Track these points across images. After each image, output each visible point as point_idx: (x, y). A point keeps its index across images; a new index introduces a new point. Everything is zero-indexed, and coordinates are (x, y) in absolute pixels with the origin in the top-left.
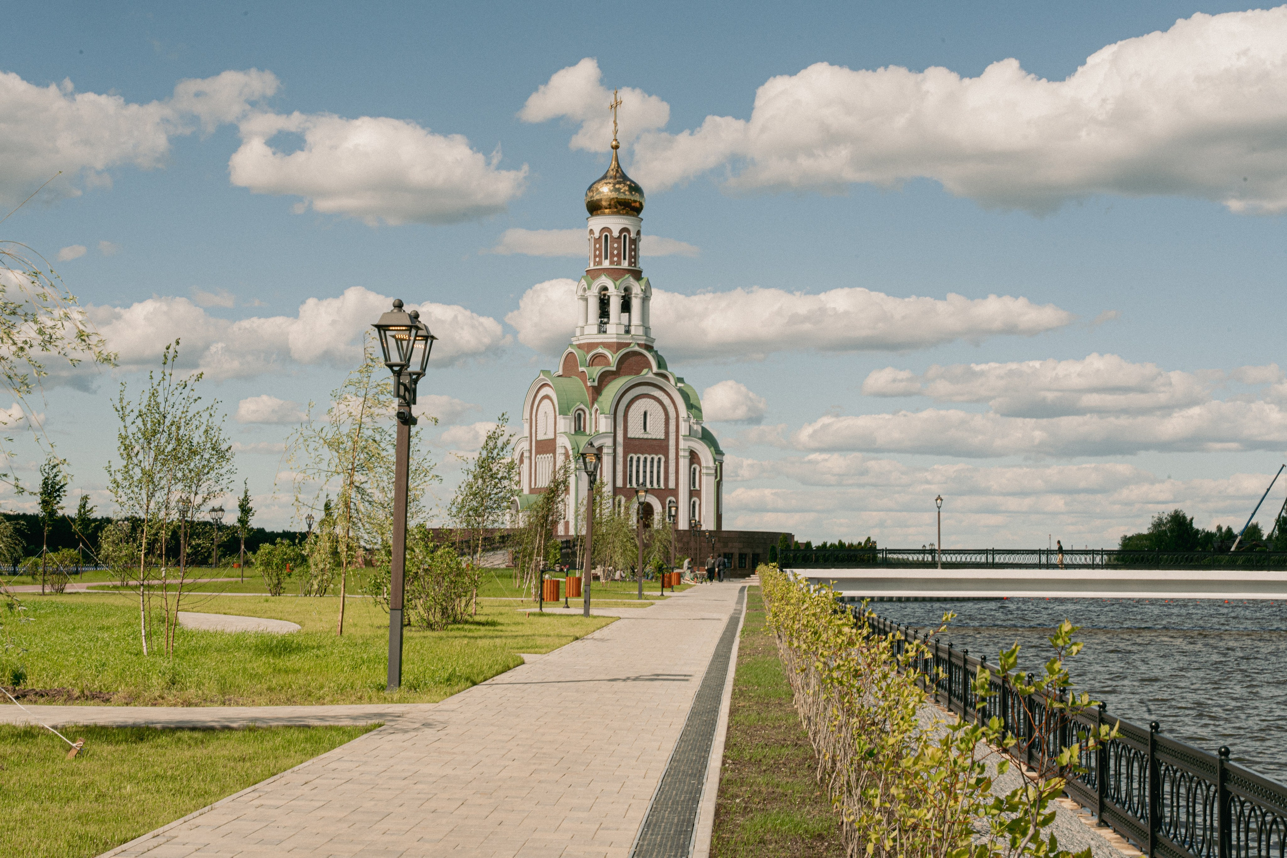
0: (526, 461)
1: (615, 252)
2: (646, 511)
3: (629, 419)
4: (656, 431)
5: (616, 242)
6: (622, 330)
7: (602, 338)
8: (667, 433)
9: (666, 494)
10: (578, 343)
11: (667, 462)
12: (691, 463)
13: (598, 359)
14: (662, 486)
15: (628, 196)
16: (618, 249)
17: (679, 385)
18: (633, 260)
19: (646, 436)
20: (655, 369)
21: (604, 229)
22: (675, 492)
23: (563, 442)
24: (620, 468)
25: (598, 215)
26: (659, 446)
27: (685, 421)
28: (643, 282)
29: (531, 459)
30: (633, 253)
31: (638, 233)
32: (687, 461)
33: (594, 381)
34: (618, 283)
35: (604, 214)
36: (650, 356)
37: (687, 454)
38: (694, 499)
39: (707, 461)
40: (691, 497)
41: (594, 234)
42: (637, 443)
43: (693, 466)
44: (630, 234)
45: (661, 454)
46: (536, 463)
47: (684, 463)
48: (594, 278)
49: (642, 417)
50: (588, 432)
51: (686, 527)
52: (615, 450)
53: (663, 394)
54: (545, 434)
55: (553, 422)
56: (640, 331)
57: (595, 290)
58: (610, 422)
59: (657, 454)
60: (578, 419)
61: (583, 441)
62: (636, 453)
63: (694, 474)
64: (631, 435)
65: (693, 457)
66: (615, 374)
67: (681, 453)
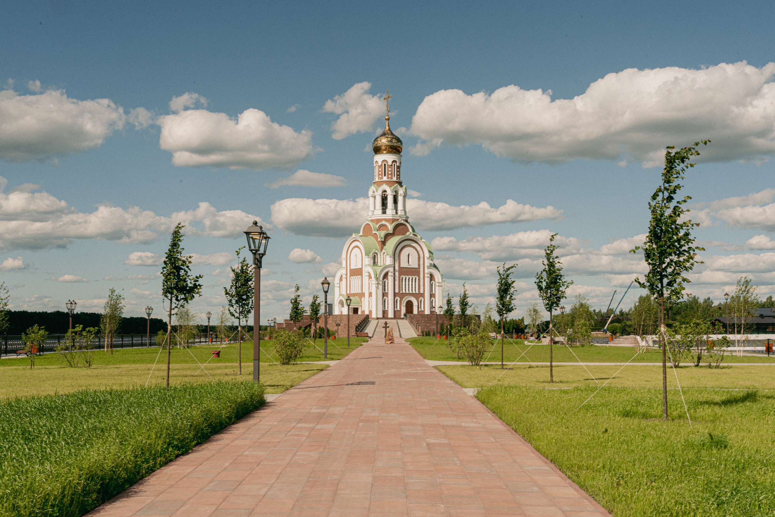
2: (409, 305)
3: (401, 257)
4: (414, 264)
8: (419, 265)
9: (419, 295)
10: (371, 219)
11: (419, 280)
12: (431, 280)
14: (417, 292)
16: (391, 171)
19: (409, 267)
21: (384, 161)
22: (423, 295)
24: (397, 283)
25: (379, 153)
26: (415, 272)
29: (346, 278)
31: (400, 163)
32: (429, 279)
35: (382, 153)
37: (429, 275)
38: (432, 298)
39: (438, 279)
40: (431, 297)
43: (432, 282)
47: (427, 280)
48: (379, 186)
51: (429, 313)
52: (394, 274)
55: (361, 260)
57: (380, 192)
58: (392, 259)
59: (414, 276)
60: (374, 258)
62: (404, 275)
63: (432, 286)
64: (402, 265)
65: (432, 277)
66: (393, 235)
67: (426, 275)
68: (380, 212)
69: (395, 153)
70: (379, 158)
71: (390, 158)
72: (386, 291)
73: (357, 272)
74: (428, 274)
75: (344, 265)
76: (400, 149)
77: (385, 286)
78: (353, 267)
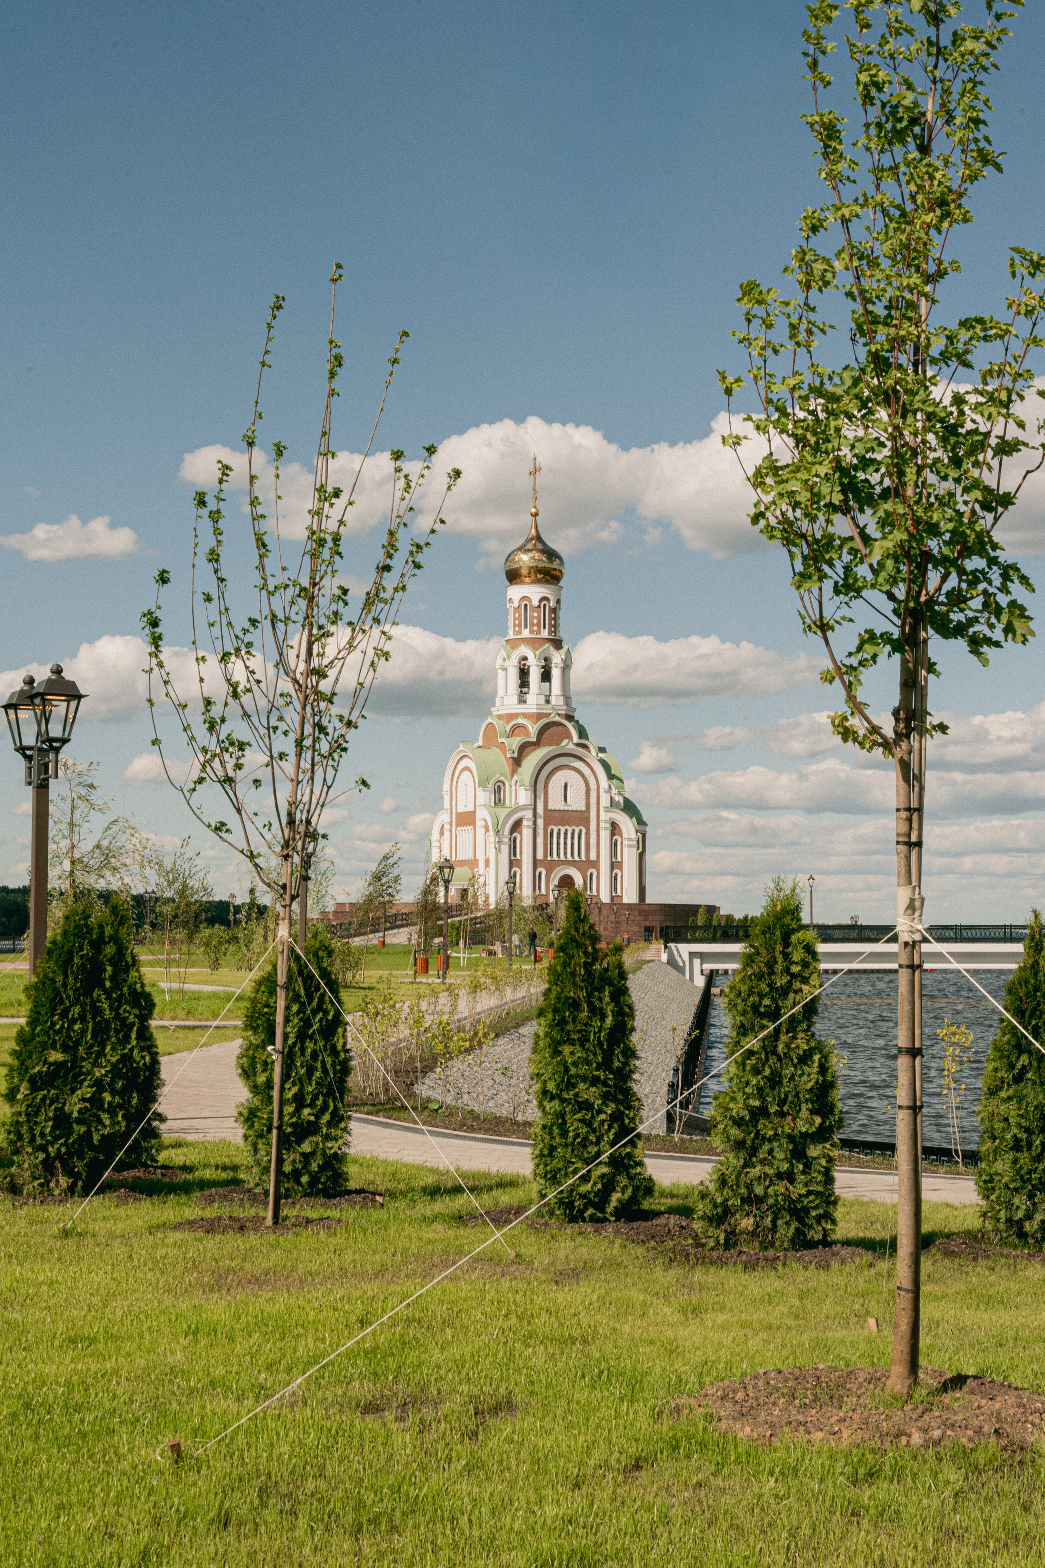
0: (447, 834)
1: (535, 621)
4: (576, 803)
6: (542, 699)
9: (587, 865)
12: (613, 834)
16: (538, 618)
17: (601, 755)
20: (576, 739)
21: (524, 598)
23: (483, 814)
25: (517, 583)
26: (581, 818)
28: (563, 652)
29: (451, 831)
31: (558, 602)
34: (538, 652)
36: (570, 726)
42: (558, 814)
50: (508, 803)
56: (561, 701)
61: (502, 813)
68: (515, 699)
69: (547, 582)
70: (516, 592)
71: (535, 592)
72: (518, 857)
73: (467, 819)
74: (606, 822)
75: (447, 805)
76: (558, 573)
77: (515, 847)
78: (461, 809)
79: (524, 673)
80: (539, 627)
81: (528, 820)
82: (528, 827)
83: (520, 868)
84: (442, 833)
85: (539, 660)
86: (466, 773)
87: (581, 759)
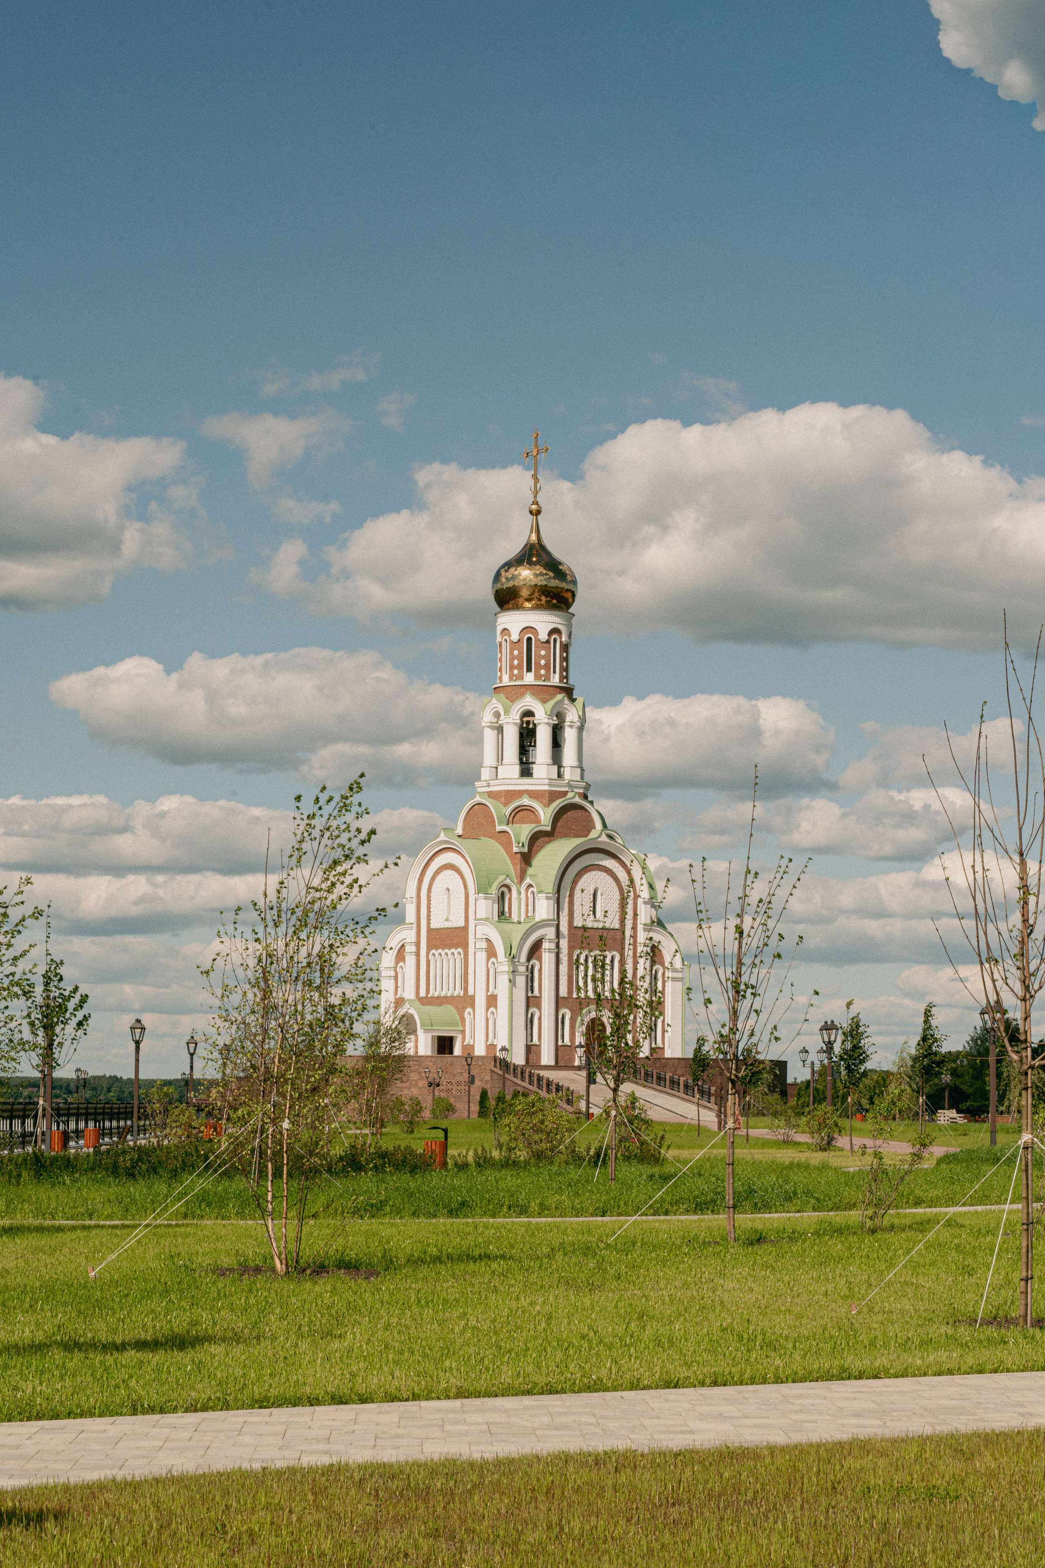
0: (410, 960)
1: (543, 662)
5: (543, 648)
7: (526, 784)
13: (521, 813)
15: (555, 583)
18: (565, 674)
27: (645, 903)
30: (565, 664)
33: (523, 846)
41: (510, 636)
44: (561, 638)
45: (615, 950)
46: (428, 962)
49: (592, 897)
50: (515, 918)
53: (617, 864)
54: (447, 920)
79: (527, 735)
80: (548, 671)
81: (550, 941)
82: (550, 951)
83: (539, 1008)
84: (400, 956)
85: (550, 716)
86: (449, 873)
87: (614, 856)
